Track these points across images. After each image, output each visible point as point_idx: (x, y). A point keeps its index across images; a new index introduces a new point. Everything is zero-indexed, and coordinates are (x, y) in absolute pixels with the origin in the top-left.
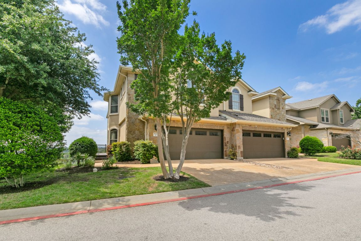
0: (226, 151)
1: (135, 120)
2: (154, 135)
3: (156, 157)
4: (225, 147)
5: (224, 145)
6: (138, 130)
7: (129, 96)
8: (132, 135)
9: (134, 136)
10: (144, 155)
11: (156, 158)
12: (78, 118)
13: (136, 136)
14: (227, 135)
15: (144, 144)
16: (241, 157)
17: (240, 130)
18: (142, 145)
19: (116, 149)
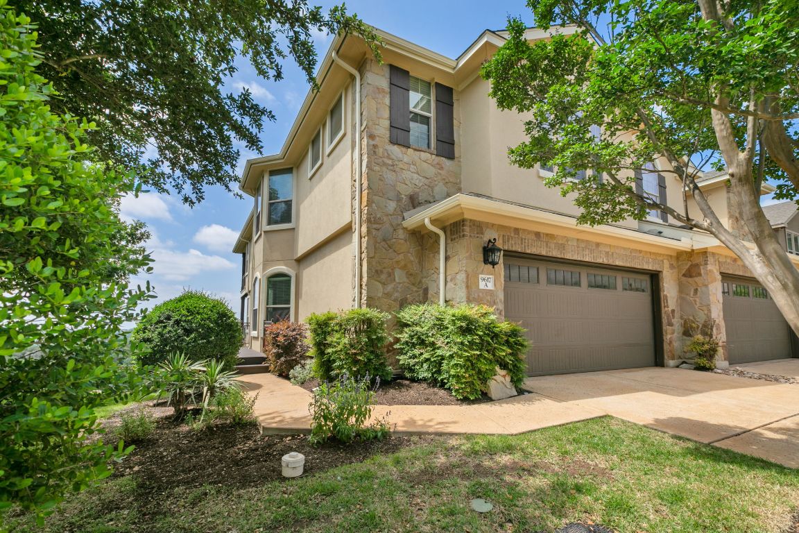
0: (671, 342)
1: (391, 230)
2: (482, 285)
3: (503, 372)
4: (665, 327)
5: (665, 321)
6: (404, 267)
7: (372, 143)
8: (384, 284)
9: (389, 288)
10: (471, 364)
11: (504, 376)
12: (186, 199)
13: (395, 289)
14: (669, 289)
15: (464, 318)
16: (725, 359)
17: (715, 271)
18: (459, 323)
19: (329, 339)
